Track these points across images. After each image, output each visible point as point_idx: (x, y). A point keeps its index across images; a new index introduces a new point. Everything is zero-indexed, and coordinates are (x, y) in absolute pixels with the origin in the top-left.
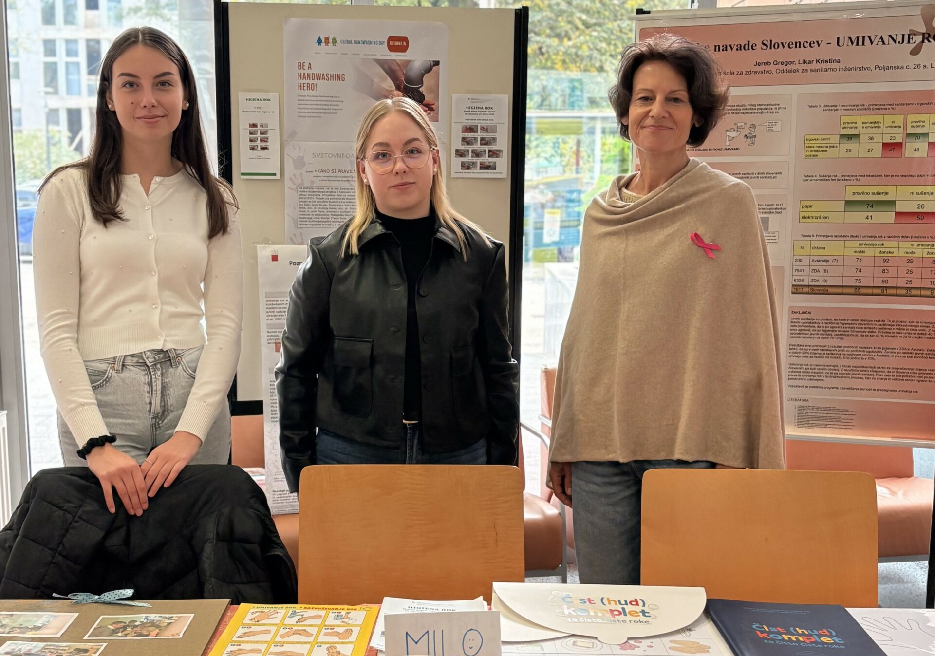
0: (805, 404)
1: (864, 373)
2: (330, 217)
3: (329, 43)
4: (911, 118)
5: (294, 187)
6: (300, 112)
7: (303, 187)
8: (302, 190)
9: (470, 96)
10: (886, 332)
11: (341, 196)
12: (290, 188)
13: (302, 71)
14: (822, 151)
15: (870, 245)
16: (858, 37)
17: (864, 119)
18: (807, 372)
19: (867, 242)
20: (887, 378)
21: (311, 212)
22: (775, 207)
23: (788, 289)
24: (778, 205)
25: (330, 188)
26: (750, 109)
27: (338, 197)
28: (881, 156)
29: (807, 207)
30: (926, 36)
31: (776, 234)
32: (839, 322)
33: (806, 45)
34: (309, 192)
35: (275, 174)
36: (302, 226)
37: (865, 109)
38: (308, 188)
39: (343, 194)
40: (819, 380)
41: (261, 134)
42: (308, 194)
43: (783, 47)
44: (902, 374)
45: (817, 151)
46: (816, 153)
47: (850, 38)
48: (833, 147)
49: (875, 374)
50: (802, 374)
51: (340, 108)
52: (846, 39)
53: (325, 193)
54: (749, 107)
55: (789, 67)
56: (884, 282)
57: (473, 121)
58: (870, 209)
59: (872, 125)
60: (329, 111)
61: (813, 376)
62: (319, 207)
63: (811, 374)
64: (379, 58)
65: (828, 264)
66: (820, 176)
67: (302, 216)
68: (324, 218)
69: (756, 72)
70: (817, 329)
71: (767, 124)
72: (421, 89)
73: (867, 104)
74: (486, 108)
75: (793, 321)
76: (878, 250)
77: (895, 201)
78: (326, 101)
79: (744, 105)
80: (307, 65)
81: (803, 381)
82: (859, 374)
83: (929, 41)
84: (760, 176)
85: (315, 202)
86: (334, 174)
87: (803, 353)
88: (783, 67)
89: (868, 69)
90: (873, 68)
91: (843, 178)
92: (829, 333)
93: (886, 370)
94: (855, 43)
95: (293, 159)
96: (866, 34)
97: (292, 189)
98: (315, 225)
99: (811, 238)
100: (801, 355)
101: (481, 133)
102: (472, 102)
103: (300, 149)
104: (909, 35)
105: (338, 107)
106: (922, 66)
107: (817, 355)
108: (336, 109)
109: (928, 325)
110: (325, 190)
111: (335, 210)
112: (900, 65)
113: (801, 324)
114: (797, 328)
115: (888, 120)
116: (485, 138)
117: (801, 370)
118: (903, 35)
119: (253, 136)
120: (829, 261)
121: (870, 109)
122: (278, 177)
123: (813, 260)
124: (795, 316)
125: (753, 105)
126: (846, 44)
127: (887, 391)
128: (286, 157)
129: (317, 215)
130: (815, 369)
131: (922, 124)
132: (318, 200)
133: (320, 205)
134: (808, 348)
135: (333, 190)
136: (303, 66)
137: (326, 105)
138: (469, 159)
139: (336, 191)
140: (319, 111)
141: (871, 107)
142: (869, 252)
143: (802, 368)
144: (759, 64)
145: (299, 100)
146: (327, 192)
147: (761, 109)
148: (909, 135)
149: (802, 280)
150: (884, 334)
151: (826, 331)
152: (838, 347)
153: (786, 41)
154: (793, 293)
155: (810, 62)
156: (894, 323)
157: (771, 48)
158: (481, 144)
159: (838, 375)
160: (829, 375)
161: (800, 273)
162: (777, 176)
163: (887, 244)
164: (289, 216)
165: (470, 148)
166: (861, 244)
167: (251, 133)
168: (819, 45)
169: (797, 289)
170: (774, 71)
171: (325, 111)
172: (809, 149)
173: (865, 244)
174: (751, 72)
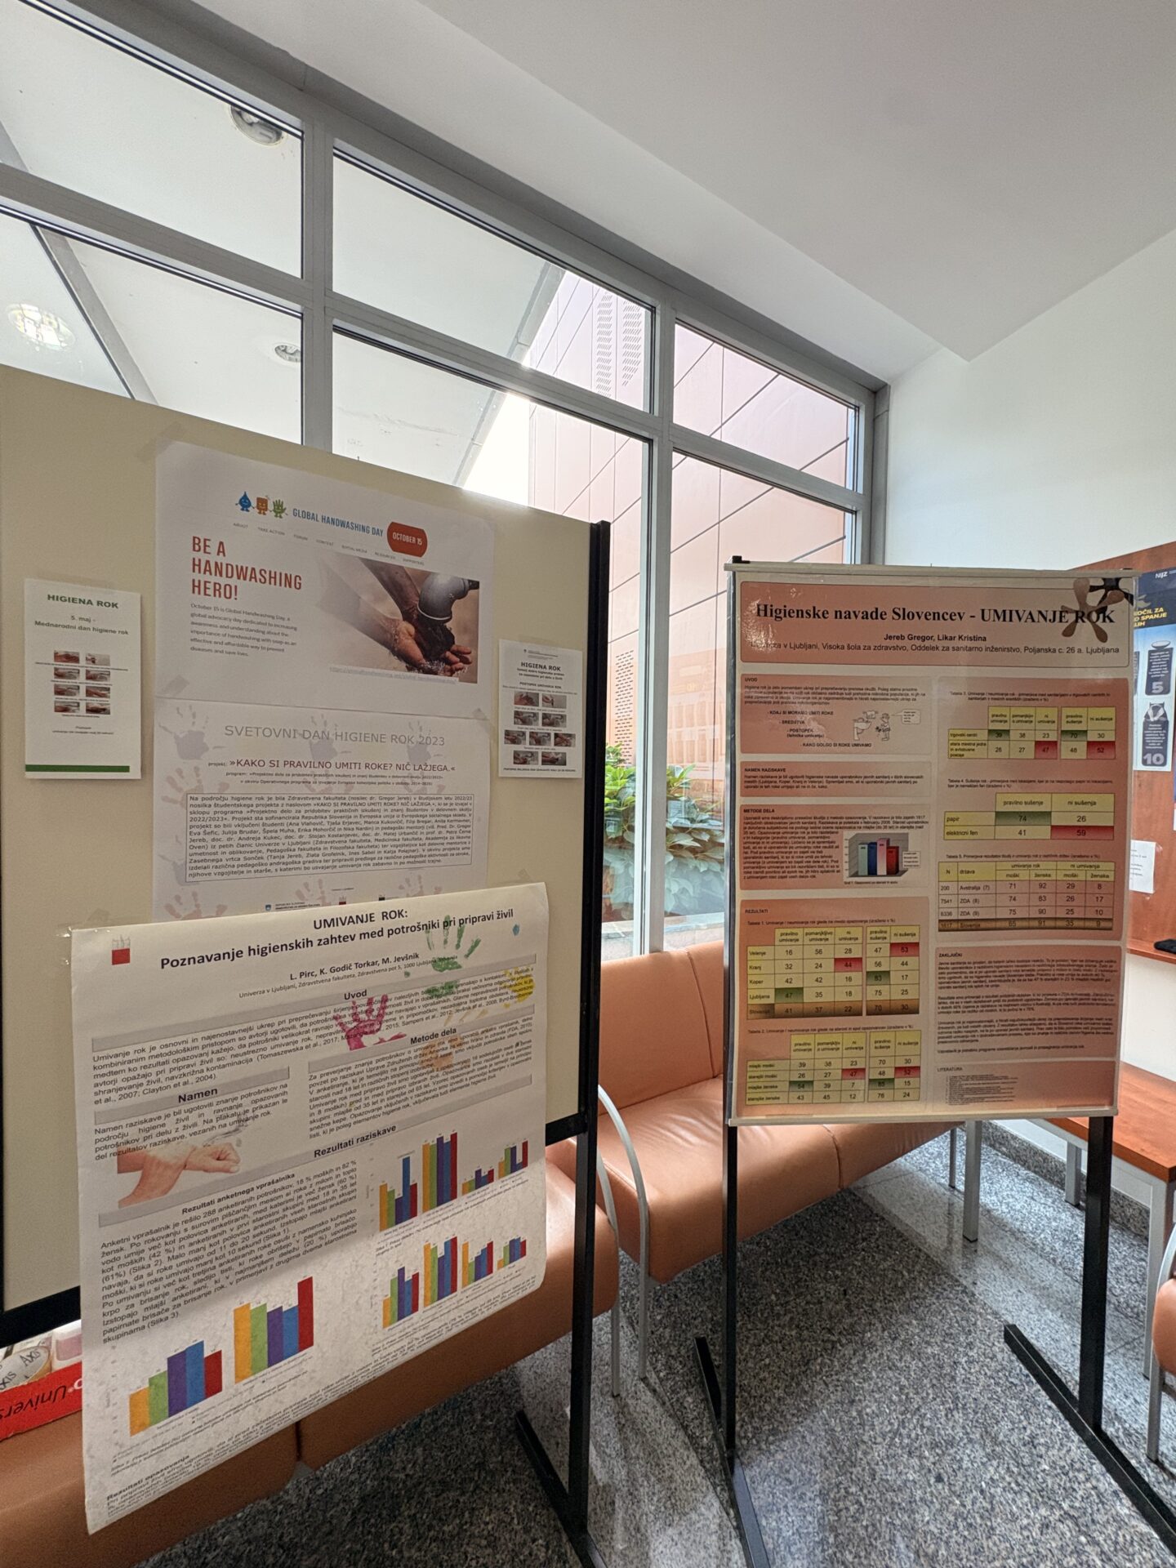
0: (958, 1073)
1: (1023, 1027)
2: (265, 856)
3: (266, 509)
4: (1066, 711)
5: (179, 797)
6: (195, 640)
7: (200, 797)
8: (199, 802)
9: (527, 646)
10: (1046, 975)
11: (289, 811)
12: (165, 799)
13: (201, 555)
14: (969, 750)
15: (1024, 866)
16: (1004, 611)
17: (1015, 711)
18: (959, 1032)
19: (1021, 863)
20: (1049, 1031)
21: (220, 847)
22: (916, 820)
23: (934, 925)
24: (919, 817)
25: (265, 797)
26: (882, 694)
27: (284, 815)
28: (1033, 757)
29: (953, 820)
30: (1080, 614)
31: (917, 855)
32: (993, 964)
33: (947, 617)
34: (216, 805)
35: (126, 769)
36: (197, 878)
37: (1015, 699)
38: (212, 799)
39: (293, 809)
40: (972, 1041)
41: (90, 677)
42: (213, 809)
43: (919, 617)
44: (1065, 1026)
45: (964, 750)
46: (962, 753)
47: (996, 611)
48: (982, 744)
49: (1035, 1027)
50: (953, 1035)
51: (290, 641)
52: (992, 612)
53: (254, 808)
54: (880, 692)
55: (927, 643)
56: (1041, 912)
57: (532, 687)
58: (1022, 822)
59: (1024, 719)
60: (266, 645)
61: (967, 1037)
62: (239, 835)
63: (964, 1034)
64: (372, 558)
65: (979, 892)
66: (967, 781)
67: (195, 858)
68: (250, 859)
69: (887, 648)
70: (969, 975)
71: (903, 714)
72: (448, 625)
73: (1017, 693)
74: (550, 668)
75: (941, 967)
76: (1033, 873)
77: (1050, 813)
78: (259, 623)
79: (873, 689)
80: (213, 547)
81: (954, 1044)
82: (1017, 1030)
83: (1083, 621)
84: (897, 780)
85: (230, 826)
86: (275, 770)
87: (955, 1007)
88: (918, 643)
89: (1017, 650)
90: (1022, 649)
91: (993, 784)
92: (983, 979)
93: (1048, 1022)
94: (1002, 619)
95: (176, 737)
96: (1014, 608)
97: (174, 802)
98: (228, 873)
99: (958, 859)
100: (952, 1010)
101: (543, 706)
102: (530, 657)
103: (194, 716)
104: (1061, 612)
105: (285, 639)
106: (1076, 650)
107: (970, 1009)
108: (281, 642)
109: (1094, 964)
110: (254, 802)
111: (277, 841)
112: (1052, 647)
113: (950, 971)
114: (946, 976)
115: (1041, 713)
116: (550, 715)
117: (952, 1030)
118: (1055, 612)
119: (64, 683)
120: (979, 888)
121: (1019, 699)
122: (135, 773)
123: (962, 888)
124: (944, 960)
125: (884, 690)
126: (992, 619)
127: (1049, 1048)
128: (157, 732)
129: (233, 853)
130: (967, 1027)
131: (1078, 719)
132: (237, 822)
133: (241, 832)
134: (960, 1000)
135: (274, 801)
136: (205, 546)
137: (258, 631)
138: (525, 747)
139: (280, 802)
140: (241, 641)
141: (1022, 697)
142: (1024, 875)
143: (953, 1027)
144: (890, 638)
145: (192, 615)
146: (257, 806)
147: (895, 695)
148: (1064, 732)
149: (950, 914)
150: (1044, 977)
151: (979, 977)
152: (993, 996)
153: (923, 610)
154: (940, 930)
155: (952, 638)
156: (1054, 963)
157: (904, 618)
158: (544, 724)
159: (994, 1033)
160: (985, 1033)
161: (947, 905)
162: (918, 780)
163: (1043, 865)
164: (163, 857)
165: (527, 729)
166: (1015, 866)
167: (59, 675)
168: (961, 618)
169: (945, 926)
170: (908, 647)
171: (255, 643)
172: (955, 747)
173: (1018, 866)
174: (880, 648)
